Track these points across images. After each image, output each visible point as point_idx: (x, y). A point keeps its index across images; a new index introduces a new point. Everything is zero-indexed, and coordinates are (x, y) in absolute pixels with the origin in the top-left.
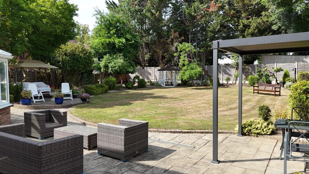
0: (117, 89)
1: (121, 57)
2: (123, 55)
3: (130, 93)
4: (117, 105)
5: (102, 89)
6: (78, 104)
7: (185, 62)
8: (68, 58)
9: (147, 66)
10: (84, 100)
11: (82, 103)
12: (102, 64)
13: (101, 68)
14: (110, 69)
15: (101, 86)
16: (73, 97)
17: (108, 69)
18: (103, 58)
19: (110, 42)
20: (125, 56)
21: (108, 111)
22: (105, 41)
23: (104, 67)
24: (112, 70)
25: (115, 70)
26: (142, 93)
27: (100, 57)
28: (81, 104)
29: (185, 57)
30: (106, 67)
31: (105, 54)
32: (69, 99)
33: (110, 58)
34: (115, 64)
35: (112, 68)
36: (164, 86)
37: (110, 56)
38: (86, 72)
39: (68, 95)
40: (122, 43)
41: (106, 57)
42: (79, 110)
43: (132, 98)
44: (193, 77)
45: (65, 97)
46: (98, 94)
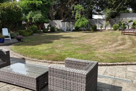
0: (38, 33)
1: (40, 13)
2: (41, 12)
3: (47, 35)
4: (43, 43)
5: (29, 33)
6: (15, 43)
7: (79, 16)
8: (5, 12)
9: (54, 19)
10: (19, 40)
11: (19, 42)
12: (28, 17)
13: (27, 20)
14: (34, 20)
15: (29, 31)
16: (11, 38)
17: (32, 20)
18: (28, 13)
19: (32, 3)
20: (42, 12)
21: (39, 48)
22: (29, 2)
23: (29, 19)
24: (34, 21)
25: (37, 21)
26: (55, 35)
27: (27, 13)
28: (17, 42)
29: (78, 13)
30: (31, 19)
31: (30, 11)
32: (9, 39)
33: (33, 13)
34: (36, 17)
35: (34, 19)
36: (65, 31)
37: (33, 12)
38: (18, 22)
39: (7, 37)
40: (40, 4)
41: (30, 13)
42: (17, 47)
43: (51, 38)
44: (84, 25)
45: (5, 38)
46: (27, 36)
